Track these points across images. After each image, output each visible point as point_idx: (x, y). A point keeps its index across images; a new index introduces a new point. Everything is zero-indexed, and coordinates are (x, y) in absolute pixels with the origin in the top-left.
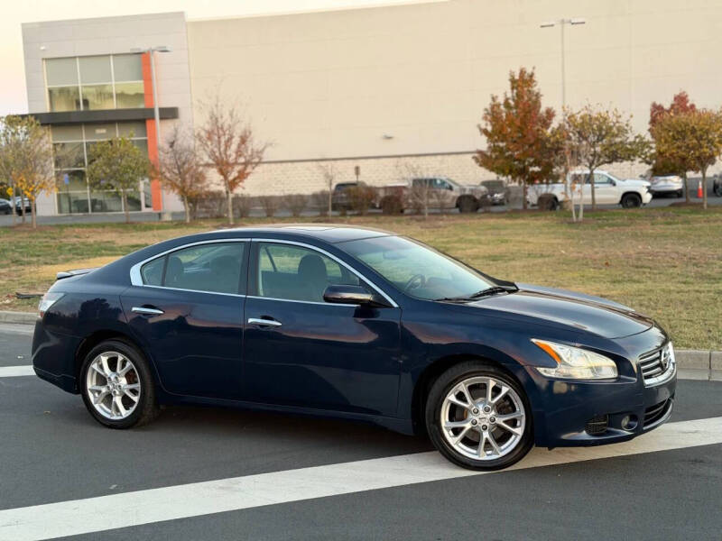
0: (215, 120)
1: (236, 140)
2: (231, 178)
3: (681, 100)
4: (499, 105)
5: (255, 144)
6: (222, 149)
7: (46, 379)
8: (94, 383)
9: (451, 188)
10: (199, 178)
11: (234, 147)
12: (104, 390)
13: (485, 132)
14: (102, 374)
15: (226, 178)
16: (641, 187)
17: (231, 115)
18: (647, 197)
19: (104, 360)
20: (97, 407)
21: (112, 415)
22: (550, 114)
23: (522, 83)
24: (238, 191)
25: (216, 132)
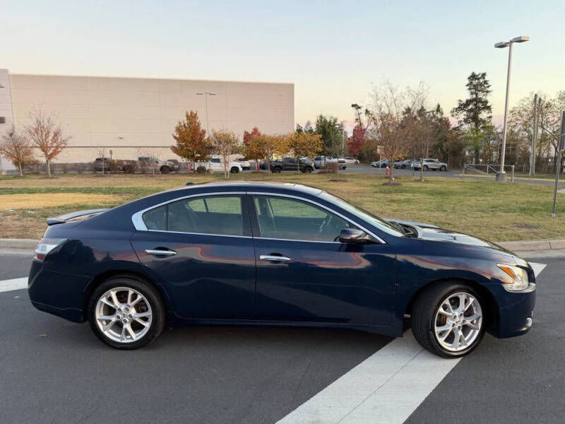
0: (39, 122)
1: (51, 135)
2: (49, 153)
3: (255, 130)
4: (181, 126)
5: (63, 136)
6: (44, 138)
7: (45, 311)
8: (102, 314)
9: (158, 162)
10: (28, 153)
11: (50, 138)
12: (114, 319)
13: (175, 138)
14: (112, 306)
15: (46, 154)
16: (238, 164)
17: (48, 121)
18: (241, 169)
19: (113, 294)
20: (106, 333)
21: (122, 339)
22: (204, 132)
23: (192, 117)
24: (54, 161)
25: (39, 129)
